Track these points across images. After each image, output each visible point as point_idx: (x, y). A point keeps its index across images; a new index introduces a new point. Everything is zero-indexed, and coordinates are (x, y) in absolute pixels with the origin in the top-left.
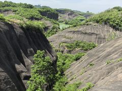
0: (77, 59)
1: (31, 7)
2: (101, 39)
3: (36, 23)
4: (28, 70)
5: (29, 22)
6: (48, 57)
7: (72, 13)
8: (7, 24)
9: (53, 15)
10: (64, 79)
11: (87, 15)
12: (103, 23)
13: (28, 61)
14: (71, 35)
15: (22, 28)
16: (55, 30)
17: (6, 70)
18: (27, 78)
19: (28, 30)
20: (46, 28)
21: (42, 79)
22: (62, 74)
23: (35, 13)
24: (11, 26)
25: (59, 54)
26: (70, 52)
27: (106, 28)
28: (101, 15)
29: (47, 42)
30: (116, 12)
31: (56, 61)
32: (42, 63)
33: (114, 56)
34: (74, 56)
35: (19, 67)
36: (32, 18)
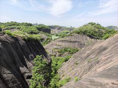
0: (66, 61)
1: (31, 25)
2: (82, 45)
5: (29, 36)
7: (60, 28)
10: (57, 76)
11: (71, 29)
12: (83, 34)
14: (61, 43)
15: (24, 40)
17: (13, 72)
19: (29, 41)
21: (41, 77)
22: (56, 73)
23: (34, 29)
25: (52, 58)
28: (80, 29)
29: (43, 49)
30: (90, 26)
32: (40, 64)
35: (23, 69)
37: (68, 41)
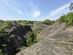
0: (39, 33)
1: (26, 21)
2: (44, 27)
3: (28, 25)
4: (27, 37)
5: (26, 25)
6: (32, 33)
7: (36, 22)
8: (21, 25)
9: (32, 22)
10: (36, 38)
11: (40, 22)
13: (27, 34)
14: (37, 27)
15: (25, 26)
16: (33, 26)
17: (21, 37)
18: (27, 39)
20: (31, 26)
21: (30, 39)
23: (27, 22)
24: (22, 26)
25: (34, 32)
26: (37, 31)
27: (45, 24)
28: (43, 22)
29: (31, 29)
31: (34, 34)
32: (30, 34)
33: (48, 31)
34: (38, 32)
35: (24, 36)
36: (27, 24)
37: (39, 26)
